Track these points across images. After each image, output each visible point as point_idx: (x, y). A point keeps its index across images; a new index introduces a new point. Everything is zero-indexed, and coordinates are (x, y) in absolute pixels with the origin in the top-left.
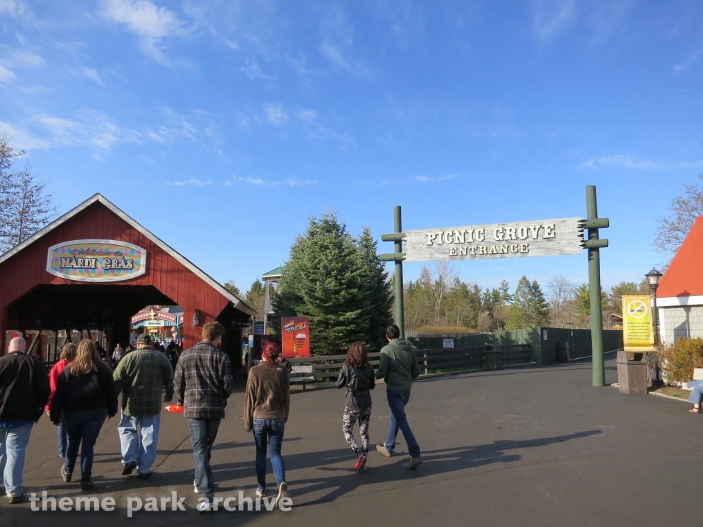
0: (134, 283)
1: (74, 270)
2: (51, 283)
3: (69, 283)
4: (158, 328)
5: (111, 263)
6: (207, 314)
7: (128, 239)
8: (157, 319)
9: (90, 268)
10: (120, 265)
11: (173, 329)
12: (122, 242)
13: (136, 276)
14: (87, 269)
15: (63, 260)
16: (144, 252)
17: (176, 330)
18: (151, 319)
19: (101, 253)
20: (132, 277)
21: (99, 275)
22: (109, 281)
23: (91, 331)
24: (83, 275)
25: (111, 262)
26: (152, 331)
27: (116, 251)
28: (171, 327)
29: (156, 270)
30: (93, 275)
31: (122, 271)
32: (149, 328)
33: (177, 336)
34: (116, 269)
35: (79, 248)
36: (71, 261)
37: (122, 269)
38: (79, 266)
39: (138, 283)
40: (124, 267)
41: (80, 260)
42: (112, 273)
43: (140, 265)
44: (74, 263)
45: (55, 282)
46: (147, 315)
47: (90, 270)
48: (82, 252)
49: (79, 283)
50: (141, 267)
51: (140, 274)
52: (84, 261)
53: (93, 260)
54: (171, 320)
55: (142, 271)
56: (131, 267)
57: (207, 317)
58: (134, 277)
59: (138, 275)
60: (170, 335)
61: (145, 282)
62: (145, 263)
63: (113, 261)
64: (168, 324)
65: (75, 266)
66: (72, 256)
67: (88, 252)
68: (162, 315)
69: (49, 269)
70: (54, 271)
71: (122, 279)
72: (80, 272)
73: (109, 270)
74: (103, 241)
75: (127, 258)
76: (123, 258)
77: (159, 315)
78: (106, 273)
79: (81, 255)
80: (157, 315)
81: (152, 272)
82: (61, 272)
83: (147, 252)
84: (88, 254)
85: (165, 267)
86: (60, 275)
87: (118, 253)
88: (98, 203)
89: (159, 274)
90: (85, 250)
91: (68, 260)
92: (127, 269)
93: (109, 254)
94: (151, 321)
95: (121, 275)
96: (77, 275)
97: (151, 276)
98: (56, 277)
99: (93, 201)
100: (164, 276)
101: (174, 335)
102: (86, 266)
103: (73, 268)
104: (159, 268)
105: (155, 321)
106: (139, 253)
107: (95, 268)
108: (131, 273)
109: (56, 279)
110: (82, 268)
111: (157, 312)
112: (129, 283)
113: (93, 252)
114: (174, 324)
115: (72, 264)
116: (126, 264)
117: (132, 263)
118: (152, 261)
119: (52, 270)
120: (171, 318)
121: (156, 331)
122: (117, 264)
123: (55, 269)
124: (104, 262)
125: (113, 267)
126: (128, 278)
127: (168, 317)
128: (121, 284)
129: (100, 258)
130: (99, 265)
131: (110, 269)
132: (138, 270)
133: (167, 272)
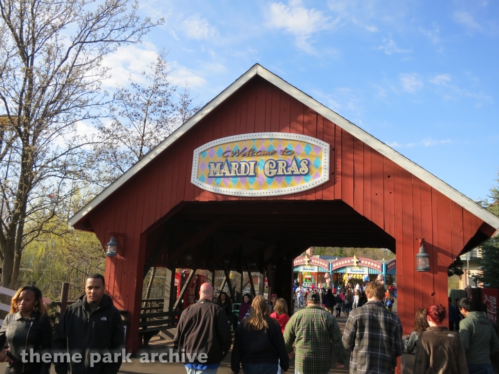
0: (311, 197)
1: (226, 179)
2: (197, 199)
3: (220, 199)
4: (312, 274)
5: (277, 168)
6: (439, 250)
7: (300, 128)
8: (311, 265)
9: (248, 176)
10: (290, 169)
11: (326, 276)
12: (292, 135)
13: (315, 185)
14: (244, 177)
15: (212, 165)
16: (326, 147)
17: (330, 277)
18: (305, 265)
19: (262, 153)
20: (309, 187)
21: (261, 186)
22: (274, 194)
23: (252, 274)
24: (238, 186)
25: (277, 164)
26: (307, 276)
27: (283, 148)
28: (324, 273)
29: (348, 176)
30: (251, 187)
31: (293, 177)
32: (303, 274)
33: (330, 283)
34: (284, 175)
35: (233, 148)
36: (222, 167)
37: (293, 175)
38: (233, 174)
39: (318, 196)
40: (297, 172)
41: (234, 164)
42: (279, 182)
43: (321, 169)
44: (226, 170)
45: (202, 199)
46: (302, 261)
47: (248, 178)
48: (237, 153)
49: (233, 199)
50: (323, 171)
51: (321, 182)
52: (240, 166)
53: (252, 164)
54: (324, 266)
55: (324, 176)
56: (306, 172)
57: (439, 254)
58: (312, 186)
59: (318, 184)
60: (324, 281)
61: (329, 195)
62: (328, 165)
63: (280, 165)
64: (321, 270)
65: (228, 174)
66: (223, 160)
67: (244, 153)
68: (316, 261)
69: (194, 180)
70: (200, 182)
71: (293, 191)
72: (234, 182)
73: (275, 177)
74: (266, 135)
75: (299, 158)
76: (295, 158)
77: (313, 261)
78: (269, 183)
79: (235, 158)
80: (311, 261)
81: (339, 178)
82: (209, 183)
83: (331, 147)
84: (244, 155)
85: (359, 169)
86: (208, 187)
87: (286, 152)
88: (257, 79)
89: (351, 181)
90: (241, 151)
91: (218, 165)
92: (301, 175)
93: (273, 153)
94: (306, 267)
95: (292, 185)
96: (229, 187)
97: (338, 185)
98: (203, 190)
99: (251, 75)
100: (359, 184)
101: (327, 281)
102: (243, 174)
103: (224, 177)
104: (350, 172)
105: (309, 267)
106: (318, 149)
107: (255, 176)
108: (307, 181)
109: (203, 194)
110: (236, 176)
111: (310, 258)
112: (304, 197)
113: (252, 153)
114: (326, 270)
115: (223, 171)
116: (299, 167)
117: (308, 165)
118: (339, 160)
119: (198, 181)
120: (323, 264)
121: (310, 276)
122: (286, 168)
123: (202, 180)
124: (267, 166)
125: (280, 172)
126: (303, 189)
127: (321, 263)
128: (293, 198)
129: (262, 160)
130: (260, 171)
131: (276, 175)
132: (318, 175)
133: (364, 177)
